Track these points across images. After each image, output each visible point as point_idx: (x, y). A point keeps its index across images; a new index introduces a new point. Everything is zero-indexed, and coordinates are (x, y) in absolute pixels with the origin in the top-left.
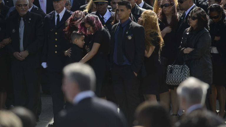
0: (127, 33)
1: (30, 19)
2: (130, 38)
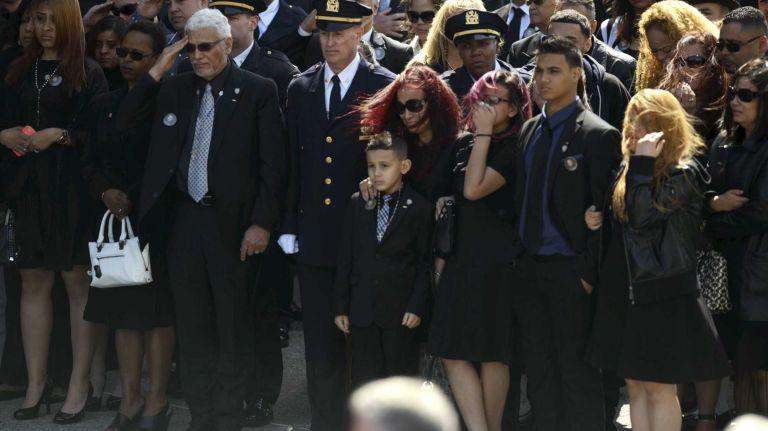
1: (237, 91)
2: (574, 166)
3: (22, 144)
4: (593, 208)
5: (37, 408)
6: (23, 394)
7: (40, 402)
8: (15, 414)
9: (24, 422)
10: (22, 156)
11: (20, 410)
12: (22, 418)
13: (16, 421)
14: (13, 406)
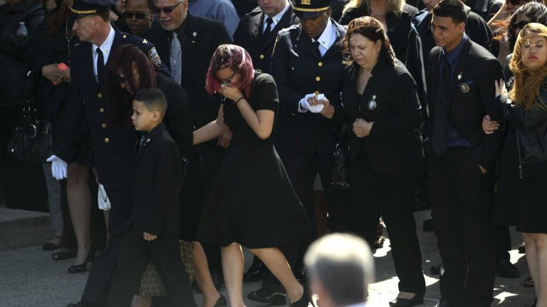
0: (460, 77)
1: (195, 34)
2: (467, 88)
3: (58, 77)
4: (488, 117)
5: (85, 264)
6: (74, 255)
7: (87, 260)
8: (70, 270)
9: (76, 275)
10: (58, 85)
11: (73, 267)
12: (73, 272)
13: (70, 275)
14: (68, 264)
